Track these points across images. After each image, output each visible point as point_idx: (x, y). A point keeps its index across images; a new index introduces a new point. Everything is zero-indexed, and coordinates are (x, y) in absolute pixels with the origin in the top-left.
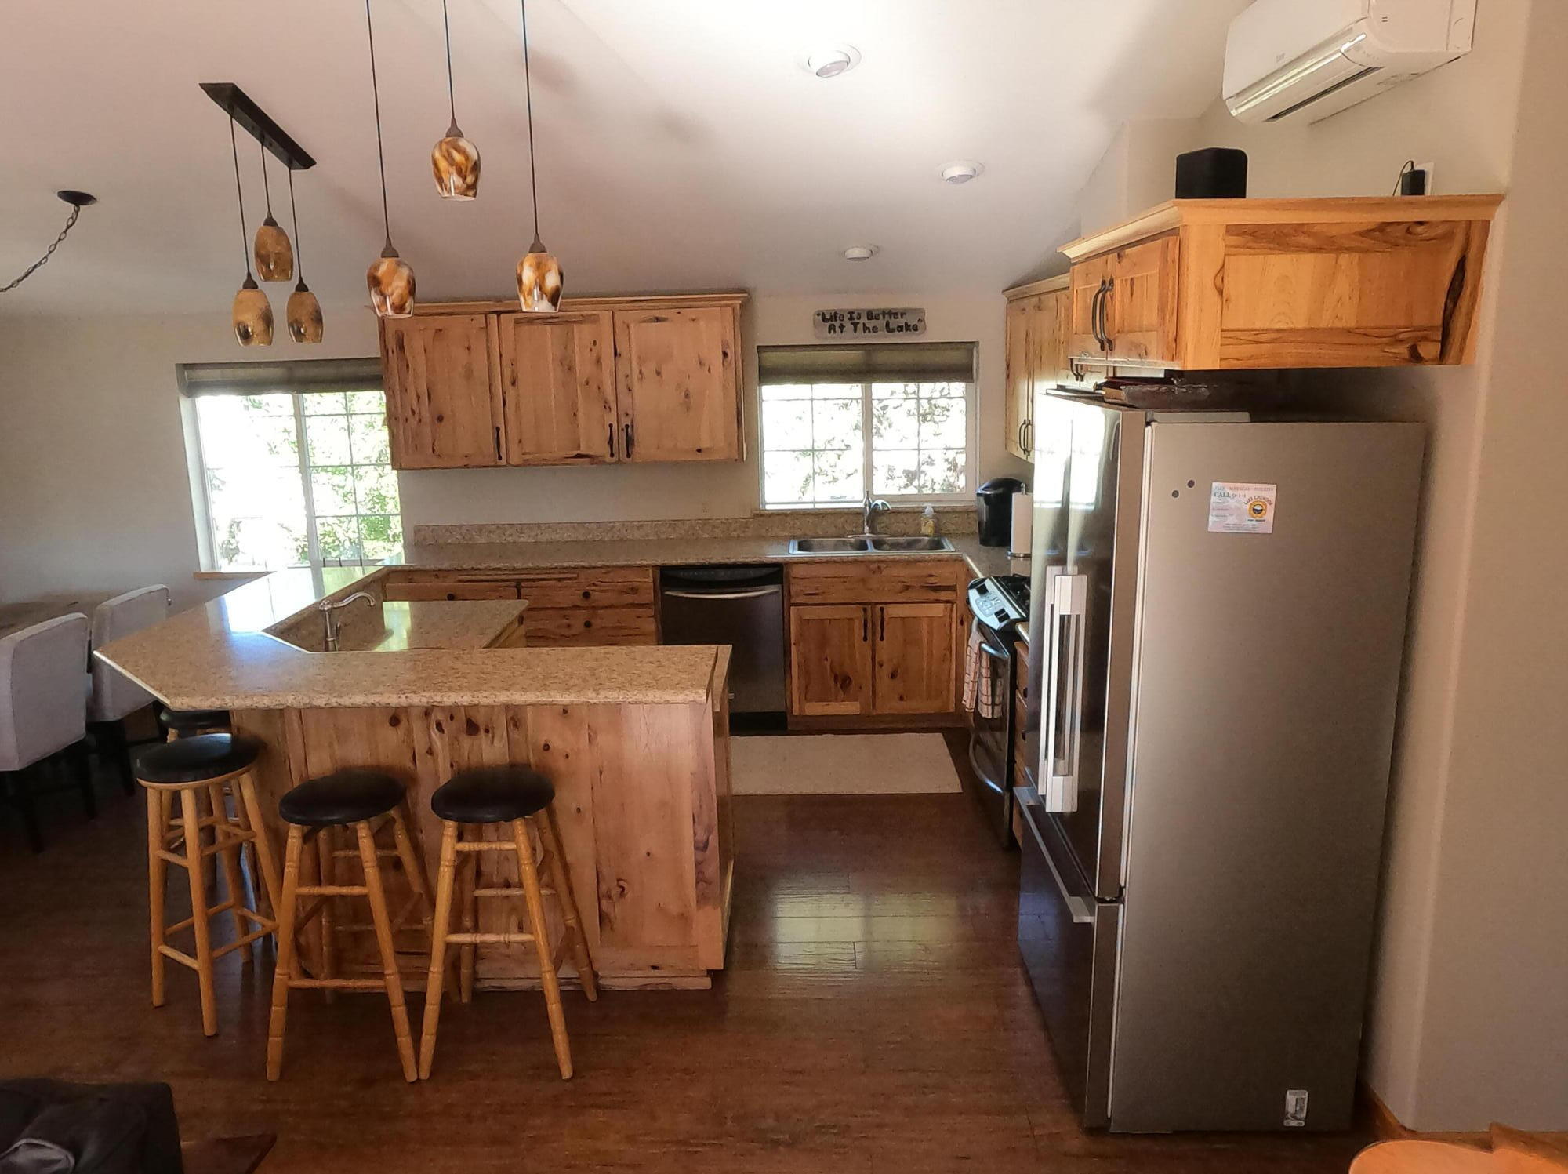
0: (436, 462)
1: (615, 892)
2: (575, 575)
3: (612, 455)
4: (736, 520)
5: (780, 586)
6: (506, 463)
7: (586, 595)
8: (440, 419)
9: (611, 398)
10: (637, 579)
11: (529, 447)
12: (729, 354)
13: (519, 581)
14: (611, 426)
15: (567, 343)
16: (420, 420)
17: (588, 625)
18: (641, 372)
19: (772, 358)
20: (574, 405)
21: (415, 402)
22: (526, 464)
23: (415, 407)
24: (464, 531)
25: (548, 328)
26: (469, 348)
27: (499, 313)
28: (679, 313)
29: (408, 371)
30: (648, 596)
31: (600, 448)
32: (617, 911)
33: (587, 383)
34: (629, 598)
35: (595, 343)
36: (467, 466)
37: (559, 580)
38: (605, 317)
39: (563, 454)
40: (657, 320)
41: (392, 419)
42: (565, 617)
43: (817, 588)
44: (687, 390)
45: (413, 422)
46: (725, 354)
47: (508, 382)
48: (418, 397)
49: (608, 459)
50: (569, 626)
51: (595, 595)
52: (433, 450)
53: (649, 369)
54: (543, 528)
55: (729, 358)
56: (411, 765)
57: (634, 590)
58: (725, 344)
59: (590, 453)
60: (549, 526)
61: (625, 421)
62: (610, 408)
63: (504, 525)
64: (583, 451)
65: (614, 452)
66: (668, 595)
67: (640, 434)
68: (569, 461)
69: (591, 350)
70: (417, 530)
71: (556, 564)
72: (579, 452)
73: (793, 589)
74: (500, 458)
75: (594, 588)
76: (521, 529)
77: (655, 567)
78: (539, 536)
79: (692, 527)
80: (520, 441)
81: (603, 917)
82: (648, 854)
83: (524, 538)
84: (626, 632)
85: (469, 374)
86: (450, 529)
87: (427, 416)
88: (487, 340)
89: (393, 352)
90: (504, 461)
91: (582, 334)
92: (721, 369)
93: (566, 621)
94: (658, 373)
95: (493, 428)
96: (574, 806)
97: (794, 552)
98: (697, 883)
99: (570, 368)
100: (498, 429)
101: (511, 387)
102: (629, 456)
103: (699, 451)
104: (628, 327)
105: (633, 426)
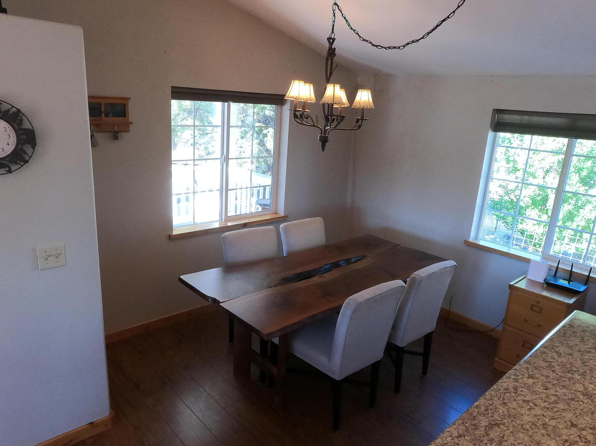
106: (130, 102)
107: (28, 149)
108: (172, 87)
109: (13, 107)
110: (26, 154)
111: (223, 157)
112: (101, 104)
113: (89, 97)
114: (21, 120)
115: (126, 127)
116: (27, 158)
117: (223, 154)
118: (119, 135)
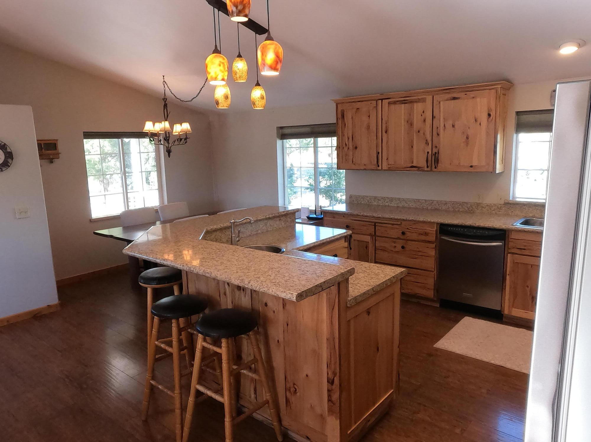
0: (354, 167)
1: (292, 390)
2: (399, 223)
3: (428, 167)
4: (495, 205)
5: (503, 242)
6: (381, 169)
7: (403, 233)
8: (356, 148)
9: (429, 139)
10: (428, 229)
11: (391, 162)
12: (492, 115)
13: (375, 223)
14: (428, 153)
15: (410, 114)
16: (348, 148)
17: (403, 247)
18: (444, 126)
19: (525, 118)
20: (412, 141)
21: (347, 140)
22: (389, 169)
23: (347, 143)
24: (368, 199)
25: (403, 105)
26: (369, 116)
27: (382, 100)
28: (466, 94)
29: (345, 127)
30: (433, 239)
31: (422, 163)
32: (293, 399)
33: (419, 132)
34: (423, 238)
35: (423, 112)
36: (365, 169)
37: (393, 224)
38: (429, 98)
39: (405, 166)
40: (454, 98)
41: (338, 148)
42: (395, 242)
43: (525, 246)
44: (468, 135)
45: (346, 149)
46: (489, 115)
47: (384, 132)
48: (348, 138)
49: (426, 169)
50: (395, 247)
51: (408, 234)
52: (353, 162)
53: (449, 123)
54: (401, 200)
55: (491, 118)
56: (218, 298)
57: (426, 234)
58: (489, 110)
59: (418, 166)
60: (404, 200)
61: (435, 150)
62: (428, 144)
63: (384, 197)
64: (414, 165)
65: (428, 165)
66: (443, 239)
67: (443, 157)
68: (408, 169)
69: (422, 115)
70: (351, 197)
71: (392, 217)
72: (413, 165)
73: (511, 244)
74: (378, 166)
75: (408, 230)
76: (391, 200)
77: (437, 224)
78: (399, 204)
79: (471, 206)
80: (387, 159)
81: (287, 401)
82: (307, 376)
83: (393, 204)
84: (420, 254)
85: (368, 127)
86: (363, 197)
87: (351, 147)
88: (377, 112)
89: (340, 119)
90: (380, 168)
91: (418, 107)
92: (486, 122)
93: (394, 245)
94: (453, 126)
95: (376, 152)
96: (277, 339)
97: (518, 225)
98: (328, 402)
99: (411, 124)
100: (378, 153)
101: (385, 134)
102: (435, 168)
103: (471, 166)
104: (440, 103)
105: (438, 153)
106: (58, 141)
107: (10, 161)
108: (83, 132)
109: (2, 142)
110: (9, 162)
111: (122, 172)
112: (41, 144)
113: (37, 140)
114: (6, 148)
115: (57, 156)
116: (10, 165)
117: (122, 170)
118: (53, 160)
